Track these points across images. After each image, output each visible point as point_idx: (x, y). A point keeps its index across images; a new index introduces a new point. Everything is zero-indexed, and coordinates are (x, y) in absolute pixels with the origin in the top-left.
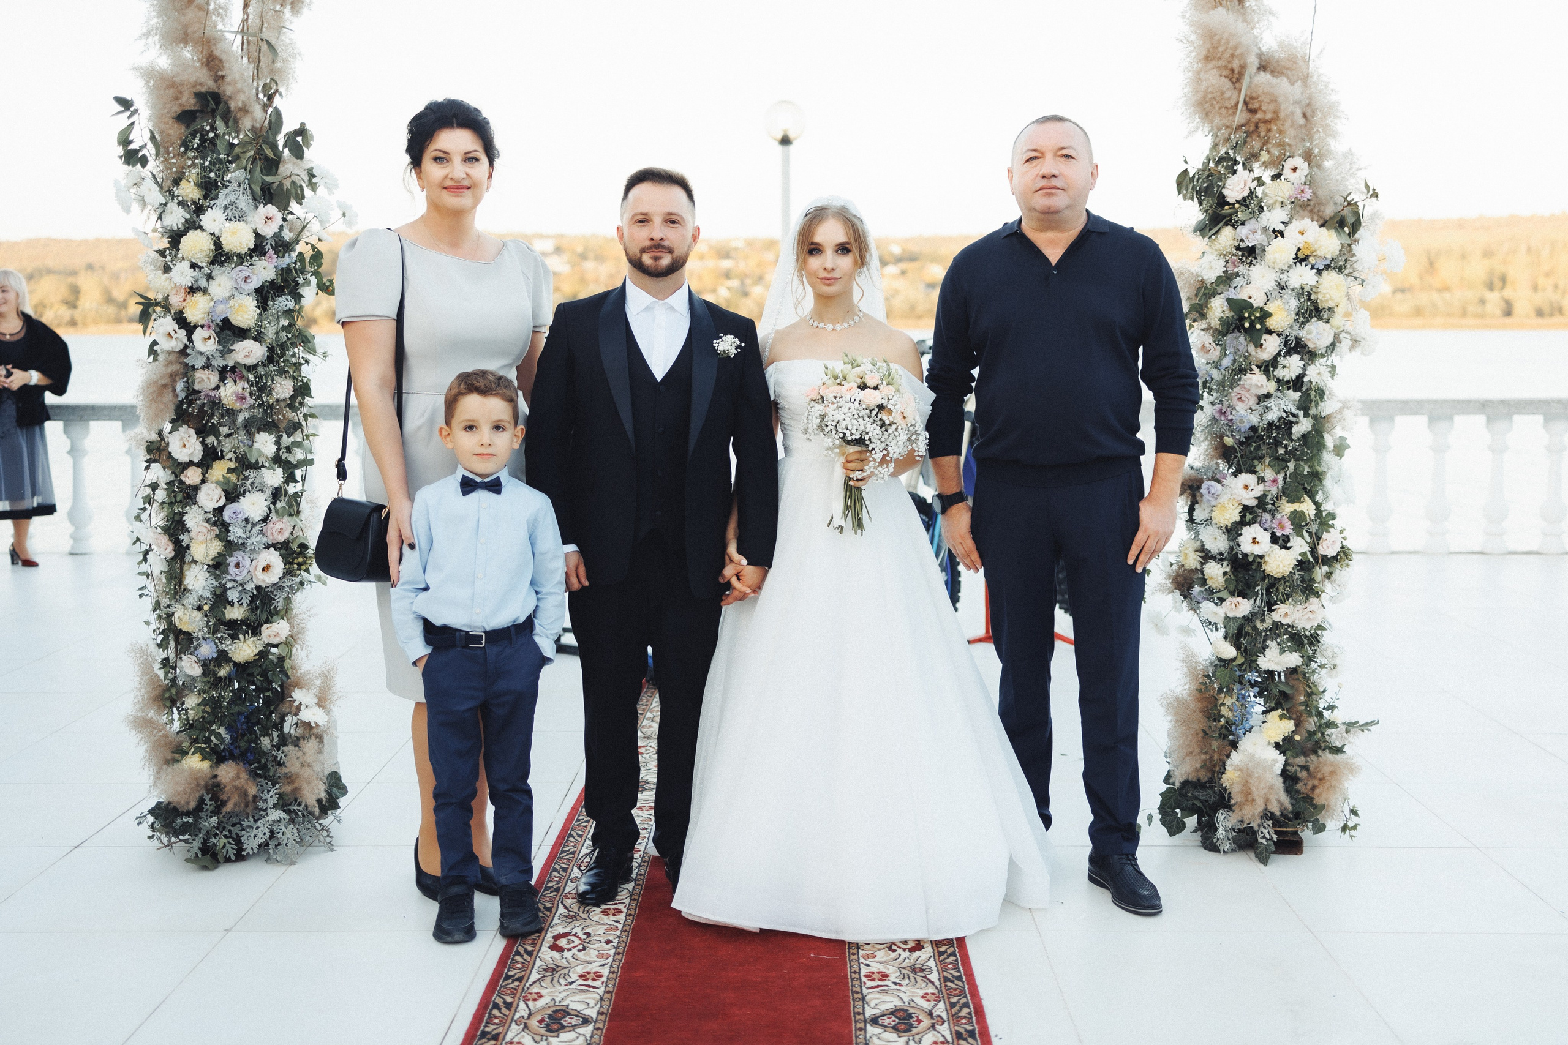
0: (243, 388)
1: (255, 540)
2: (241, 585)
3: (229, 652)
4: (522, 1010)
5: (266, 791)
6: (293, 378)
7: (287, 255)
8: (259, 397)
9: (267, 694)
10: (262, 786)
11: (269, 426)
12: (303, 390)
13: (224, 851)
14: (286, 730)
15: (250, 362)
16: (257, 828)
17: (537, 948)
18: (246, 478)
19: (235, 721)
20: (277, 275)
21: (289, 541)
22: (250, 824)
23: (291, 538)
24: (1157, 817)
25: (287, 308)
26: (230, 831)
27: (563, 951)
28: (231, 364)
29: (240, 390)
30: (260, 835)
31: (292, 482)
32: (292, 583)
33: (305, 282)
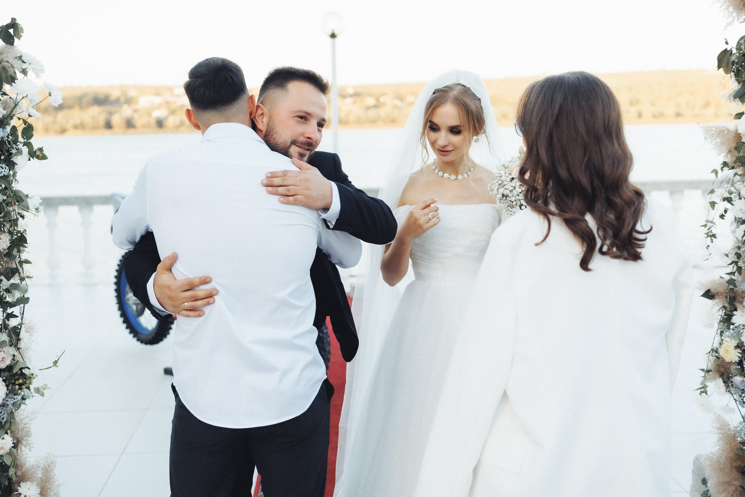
7: (1, 129)
31: (12, 317)
32: (15, 401)
33: (18, 152)
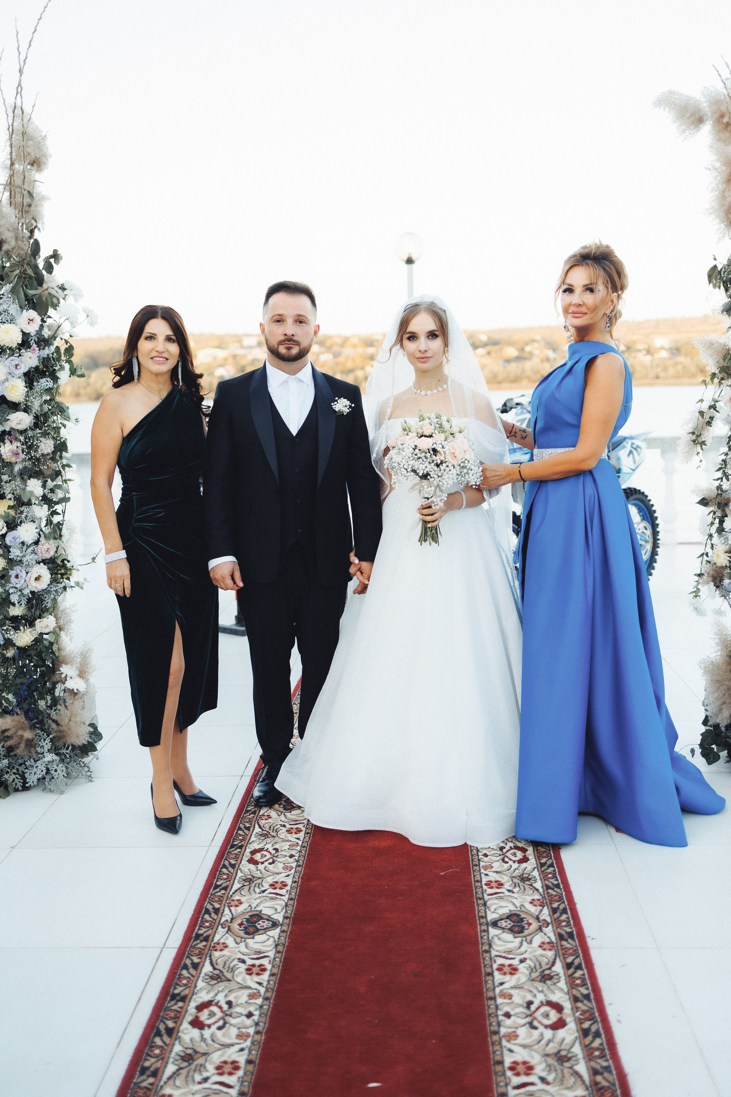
0: (17, 447)
1: (30, 558)
2: (20, 590)
3: (13, 639)
4: (227, 916)
5: (43, 740)
6: (53, 438)
7: (47, 348)
8: (28, 453)
9: (42, 669)
10: (40, 736)
11: (37, 474)
12: (61, 447)
13: (14, 784)
14: (57, 694)
15: (21, 427)
16: (37, 767)
17: (239, 861)
18: (22, 512)
19: (19, 689)
20: (39, 363)
21: (55, 558)
22: (31, 764)
23: (56, 555)
24: (698, 751)
25: (48, 387)
26: (18, 769)
27: (258, 864)
28: (8, 429)
29: (15, 448)
30: (39, 772)
31: (55, 514)
32: (57, 588)
33: (61, 368)
